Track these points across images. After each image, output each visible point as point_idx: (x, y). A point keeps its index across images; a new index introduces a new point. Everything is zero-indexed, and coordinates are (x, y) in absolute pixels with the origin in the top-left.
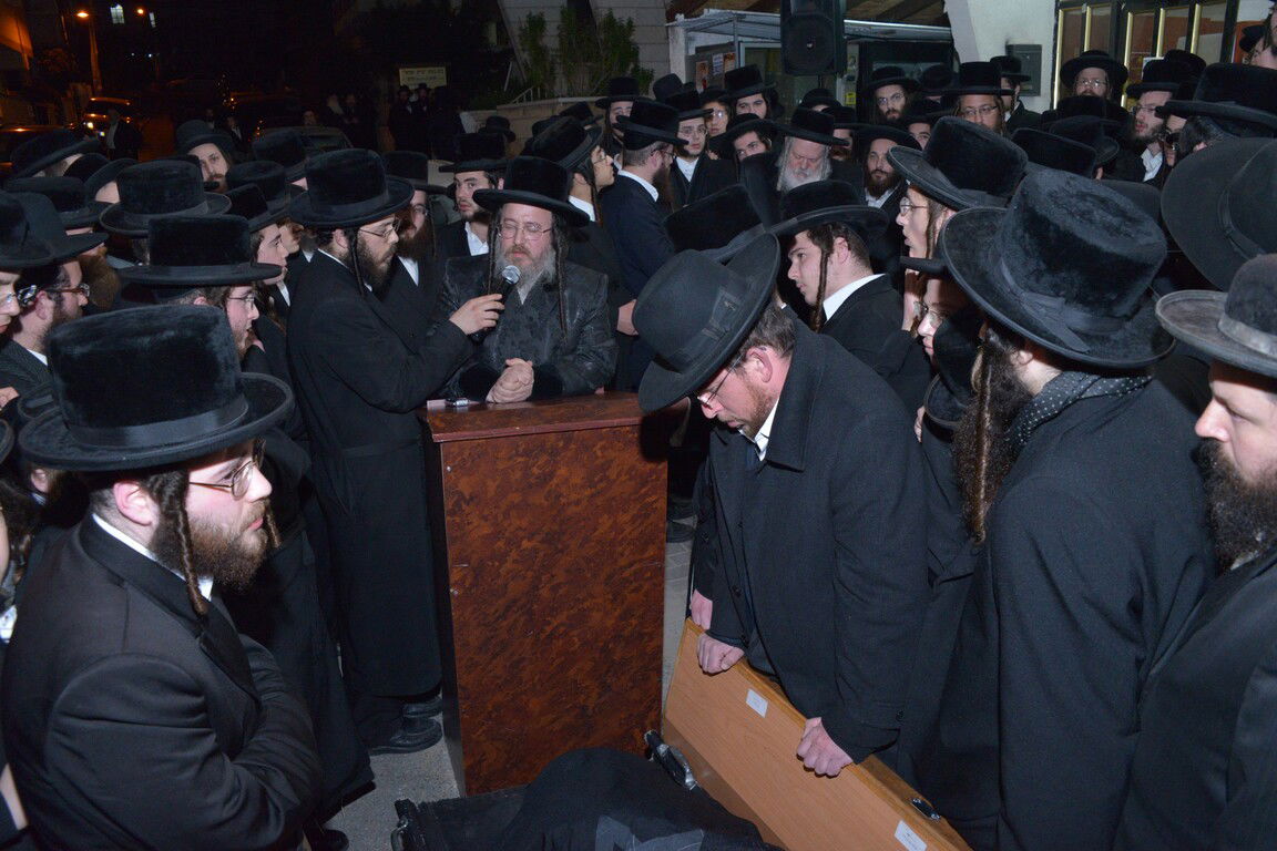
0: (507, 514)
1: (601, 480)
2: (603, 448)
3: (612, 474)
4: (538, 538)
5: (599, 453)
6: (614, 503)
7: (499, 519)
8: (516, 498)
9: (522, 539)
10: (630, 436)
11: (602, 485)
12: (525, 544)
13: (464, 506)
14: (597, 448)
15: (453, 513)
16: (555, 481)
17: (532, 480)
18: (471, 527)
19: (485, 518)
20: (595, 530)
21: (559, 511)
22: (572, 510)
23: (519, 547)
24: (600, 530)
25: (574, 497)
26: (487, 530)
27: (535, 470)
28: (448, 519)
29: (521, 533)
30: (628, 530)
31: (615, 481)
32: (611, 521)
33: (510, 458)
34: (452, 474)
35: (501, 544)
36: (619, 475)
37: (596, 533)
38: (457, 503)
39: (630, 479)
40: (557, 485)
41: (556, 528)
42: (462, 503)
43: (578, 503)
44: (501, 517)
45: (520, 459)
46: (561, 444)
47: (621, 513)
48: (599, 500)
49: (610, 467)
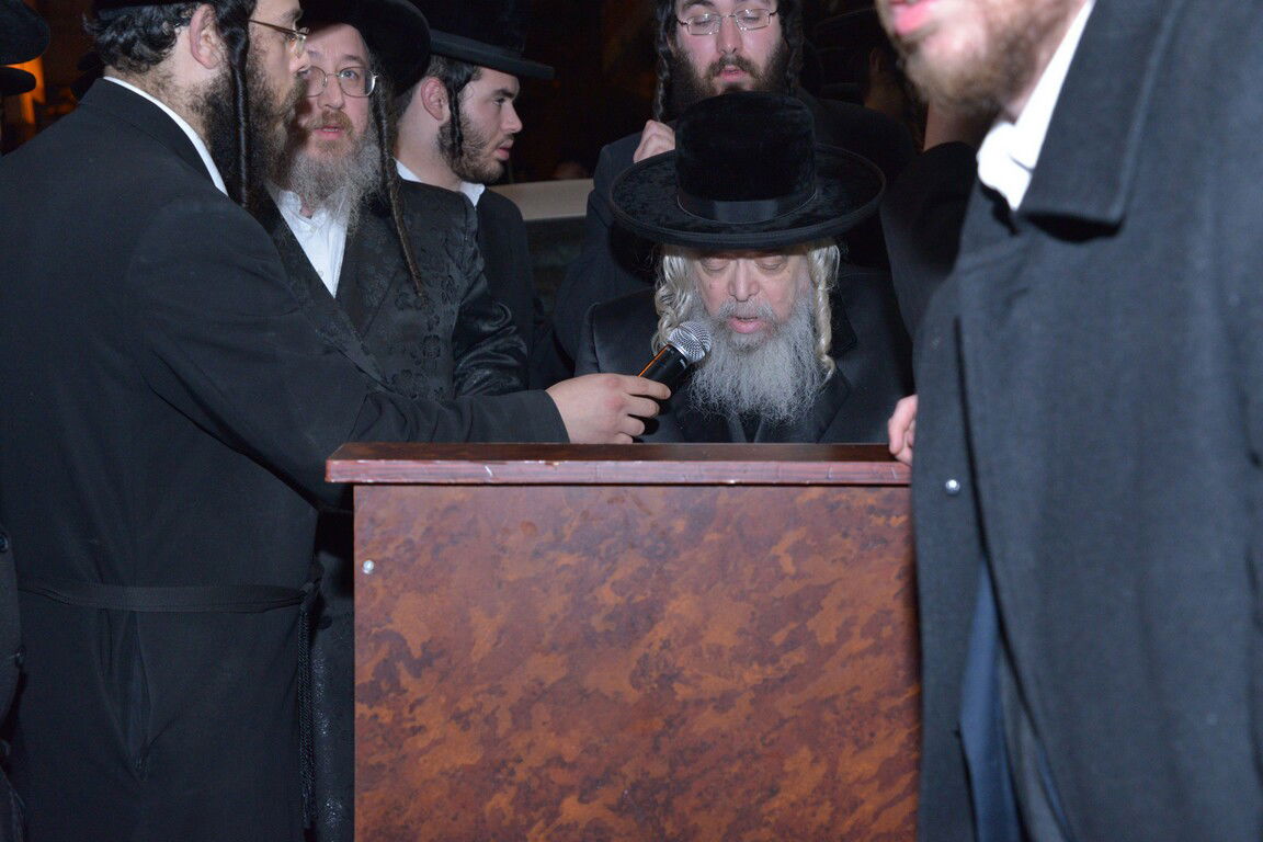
0: (521, 714)
1: (791, 644)
2: (797, 551)
3: (825, 627)
4: (609, 795)
5: (788, 565)
6: (828, 716)
7: (501, 732)
8: (548, 669)
9: (566, 790)
10: (881, 521)
11: (797, 657)
12: (571, 809)
13: (406, 679)
14: (779, 549)
15: (376, 697)
16: (662, 631)
17: (597, 622)
18: (422, 742)
19: (461, 719)
20: (774, 791)
21: (669, 723)
22: (706, 723)
23: (555, 814)
24: (788, 795)
25: (712, 684)
26: (465, 755)
27: (608, 596)
28: (361, 709)
29: (560, 777)
30: (869, 807)
31: (831, 650)
32: (821, 770)
33: (537, 554)
34: (378, 583)
35: (502, 801)
36: (844, 634)
37: (776, 803)
38: (386, 670)
39: (876, 650)
40: (666, 645)
41: (658, 769)
42: (401, 665)
43: (724, 702)
44: (505, 724)
45: (566, 559)
46: (680, 526)
47: (849, 749)
48: (785, 704)
49: (818, 607)
